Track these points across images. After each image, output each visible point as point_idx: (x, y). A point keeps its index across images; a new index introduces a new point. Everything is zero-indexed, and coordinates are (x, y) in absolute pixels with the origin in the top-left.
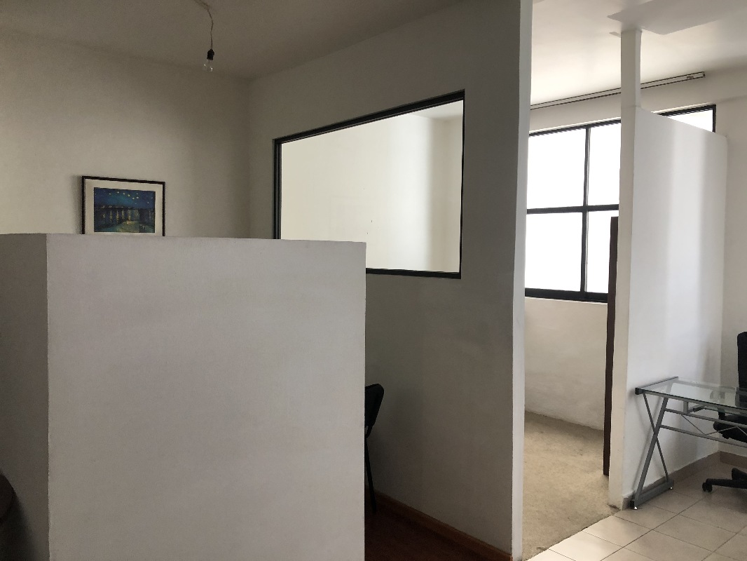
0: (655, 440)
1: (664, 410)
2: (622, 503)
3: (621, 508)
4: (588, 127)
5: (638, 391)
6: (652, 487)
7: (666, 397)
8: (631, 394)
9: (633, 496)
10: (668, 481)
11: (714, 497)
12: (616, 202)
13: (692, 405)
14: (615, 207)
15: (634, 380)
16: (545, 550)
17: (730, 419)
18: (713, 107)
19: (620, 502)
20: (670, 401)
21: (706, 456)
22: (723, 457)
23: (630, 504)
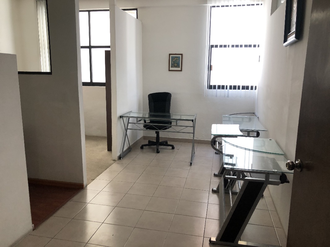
0: (126, 134)
1: (128, 123)
2: (117, 158)
3: (117, 160)
4: (89, 11)
5: (121, 117)
6: (126, 151)
7: (129, 118)
8: (118, 118)
9: (120, 155)
10: (130, 148)
11: (144, 150)
12: (109, 45)
13: (139, 119)
14: (109, 47)
15: (119, 113)
16: (94, 180)
17: (148, 123)
18: (136, 9)
19: (116, 158)
20: (131, 119)
21: (139, 138)
22: (144, 138)
23: (120, 158)
